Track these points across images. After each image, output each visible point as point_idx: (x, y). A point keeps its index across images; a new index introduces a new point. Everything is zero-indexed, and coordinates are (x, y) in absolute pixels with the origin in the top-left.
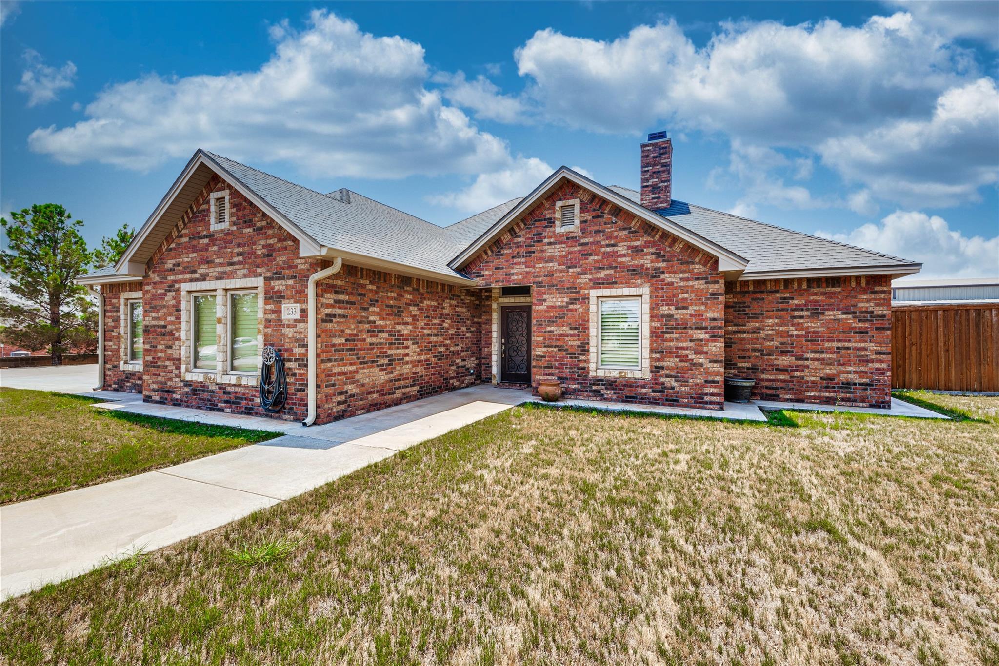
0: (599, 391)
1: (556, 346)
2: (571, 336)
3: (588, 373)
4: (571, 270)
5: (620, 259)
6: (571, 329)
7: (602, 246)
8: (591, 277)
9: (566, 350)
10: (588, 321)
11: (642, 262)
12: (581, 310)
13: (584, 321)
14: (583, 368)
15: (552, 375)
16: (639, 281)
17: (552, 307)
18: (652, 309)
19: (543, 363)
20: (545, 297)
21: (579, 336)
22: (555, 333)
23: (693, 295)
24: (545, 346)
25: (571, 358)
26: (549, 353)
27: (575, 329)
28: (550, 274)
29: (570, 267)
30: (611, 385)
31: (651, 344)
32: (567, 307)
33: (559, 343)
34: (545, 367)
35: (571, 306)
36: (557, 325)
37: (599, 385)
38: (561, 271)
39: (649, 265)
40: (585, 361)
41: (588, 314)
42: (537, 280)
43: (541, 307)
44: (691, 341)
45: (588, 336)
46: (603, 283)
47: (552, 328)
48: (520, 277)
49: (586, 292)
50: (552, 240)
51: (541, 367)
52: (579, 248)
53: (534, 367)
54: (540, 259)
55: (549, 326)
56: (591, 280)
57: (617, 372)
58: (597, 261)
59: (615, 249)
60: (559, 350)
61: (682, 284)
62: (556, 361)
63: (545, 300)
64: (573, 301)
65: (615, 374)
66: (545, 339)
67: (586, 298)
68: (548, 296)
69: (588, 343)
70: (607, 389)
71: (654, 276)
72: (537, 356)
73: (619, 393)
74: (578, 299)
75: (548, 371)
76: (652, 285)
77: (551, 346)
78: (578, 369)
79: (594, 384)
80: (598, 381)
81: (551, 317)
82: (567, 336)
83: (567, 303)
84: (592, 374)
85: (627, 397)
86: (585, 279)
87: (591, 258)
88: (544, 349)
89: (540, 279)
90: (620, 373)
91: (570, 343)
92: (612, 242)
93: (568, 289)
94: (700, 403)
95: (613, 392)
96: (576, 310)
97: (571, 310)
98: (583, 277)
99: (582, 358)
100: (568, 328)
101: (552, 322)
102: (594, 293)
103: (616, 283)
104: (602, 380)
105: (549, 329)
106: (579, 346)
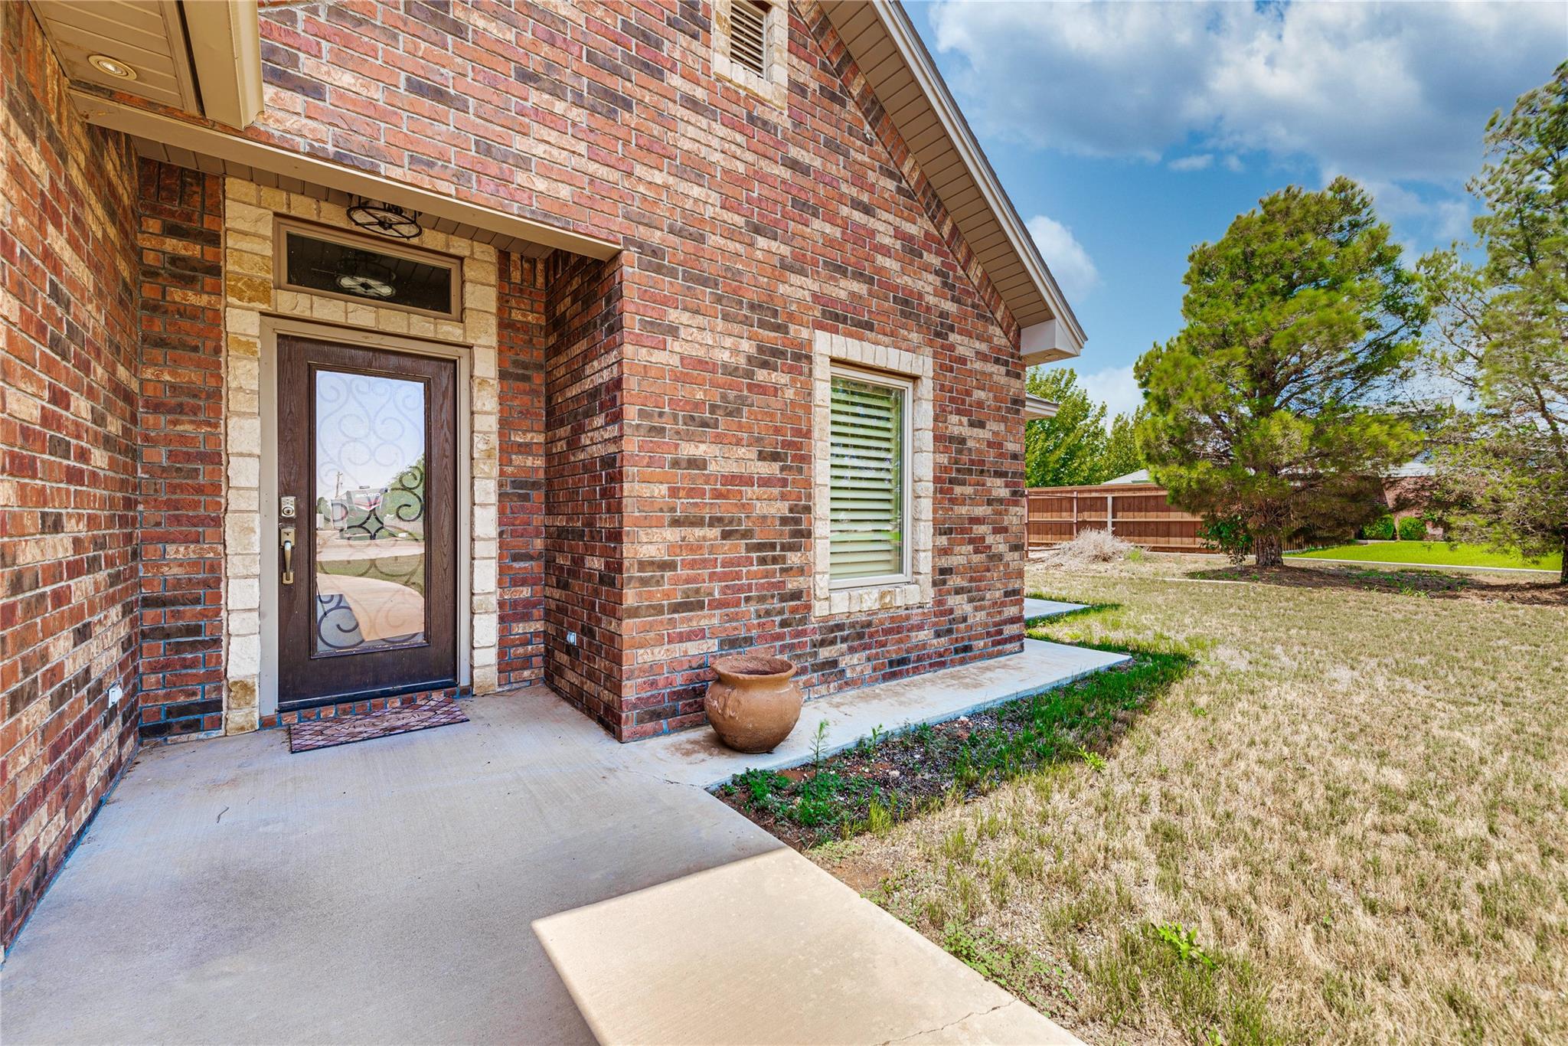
0: (834, 663)
1: (715, 521)
2: (765, 482)
3: (808, 608)
4: (762, 242)
5: (880, 260)
6: (762, 456)
7: (842, 199)
8: (816, 287)
9: (747, 534)
10: (808, 434)
11: (919, 285)
12: (790, 394)
13: (798, 432)
14: (796, 595)
15: (698, 635)
16: (914, 336)
17: (701, 364)
18: (936, 419)
19: (670, 590)
20: (674, 316)
21: (784, 483)
22: (712, 468)
23: (991, 395)
24: (676, 523)
25: (763, 561)
26: (692, 549)
27: (775, 457)
28: (692, 231)
29: (757, 230)
30: (861, 636)
31: (935, 511)
32: (750, 375)
33: (724, 508)
34: (676, 608)
35: (761, 375)
36: (718, 440)
37: (833, 642)
38: (731, 234)
39: (931, 300)
40: (801, 571)
41: (808, 409)
42: (641, 232)
43: (659, 357)
44: (990, 502)
45: (808, 484)
46: (845, 320)
47: (700, 450)
48: (565, 192)
49: (805, 334)
50: (700, 94)
51: (659, 610)
52: (786, 173)
53: (634, 613)
54: (655, 152)
55: (690, 438)
56: (815, 296)
57: (875, 593)
58: (830, 242)
59: (872, 223)
60: (726, 535)
61: (978, 365)
62: (712, 577)
63: (673, 331)
64: (767, 357)
65: (870, 601)
66: (674, 492)
67: (803, 357)
68: (685, 318)
69: (808, 509)
70: (852, 650)
71: (939, 331)
72: (643, 565)
73: (877, 656)
74: (782, 354)
75: (685, 622)
76: (935, 355)
77: (698, 522)
78: (783, 599)
79: (823, 643)
80: (832, 632)
81: (698, 405)
82: (748, 481)
83: (750, 359)
84: (820, 609)
85: (891, 663)
86: (798, 289)
87: (817, 224)
88: (672, 535)
89: (656, 237)
90: (883, 596)
91: (761, 508)
92: (865, 198)
93: (752, 307)
94: (999, 643)
95: (864, 654)
96: (775, 391)
97: (761, 389)
98: (795, 279)
99: (794, 559)
100: (752, 453)
101: (699, 423)
102: (822, 344)
103: (869, 326)
104: (840, 627)
105: (688, 450)
106: (784, 521)
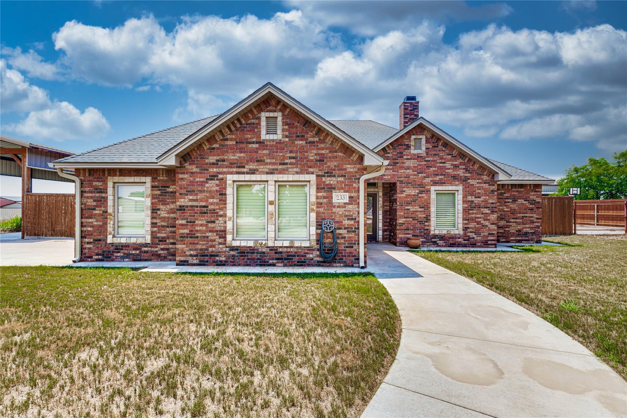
0: (436, 242)
1: (411, 218)
2: (420, 212)
3: (430, 232)
4: (420, 175)
5: (447, 171)
6: (420, 208)
7: (437, 163)
8: (431, 179)
9: (417, 220)
10: (430, 203)
11: (458, 173)
12: (426, 197)
13: (427, 203)
14: (427, 230)
15: (409, 234)
16: (457, 183)
17: (409, 195)
18: (463, 197)
19: (404, 227)
20: (404, 189)
21: (425, 212)
22: (411, 210)
23: (483, 191)
24: (405, 218)
25: (420, 224)
26: (407, 221)
27: (423, 208)
28: (408, 177)
29: (419, 173)
30: (442, 238)
31: (463, 216)
32: (418, 195)
33: (413, 216)
34: (405, 230)
35: (420, 195)
36: (412, 206)
37: (436, 238)
38: (414, 175)
39: (462, 175)
40: (428, 226)
41: (430, 199)
42: (400, 179)
43: (402, 195)
44: (482, 214)
45: (430, 212)
46: (438, 183)
47: (409, 207)
48: (389, 177)
49: (429, 187)
50: (409, 157)
51: (402, 230)
52: (425, 163)
53: (398, 230)
54: (402, 168)
55: (407, 206)
56: (431, 181)
57: (446, 231)
58: (435, 171)
59: (445, 165)
60: (413, 220)
61: (478, 185)
62: (411, 226)
63: (404, 191)
64: (421, 192)
65: (445, 232)
66: (404, 213)
67: (429, 191)
68: (406, 189)
69: (430, 216)
70: (440, 240)
71: (464, 180)
72: (400, 223)
73: (446, 242)
74: (424, 191)
75: (406, 232)
76: (463, 185)
77: (408, 218)
78: (424, 230)
79: (433, 238)
80: (435, 236)
81: (408, 201)
82: (418, 212)
83: (418, 193)
84: (432, 233)
85: (450, 244)
86: (428, 180)
87: (431, 169)
88: (404, 219)
89: (402, 179)
90: (448, 231)
91: (419, 216)
92: (443, 161)
93: (418, 185)
94: (486, 245)
95: (443, 242)
96: (423, 197)
97: (420, 197)
98: (426, 179)
99: (426, 224)
100: (418, 207)
101: (408, 204)
102: (433, 188)
103: (445, 183)
104: (437, 236)
105: (407, 208)
106: (424, 218)
